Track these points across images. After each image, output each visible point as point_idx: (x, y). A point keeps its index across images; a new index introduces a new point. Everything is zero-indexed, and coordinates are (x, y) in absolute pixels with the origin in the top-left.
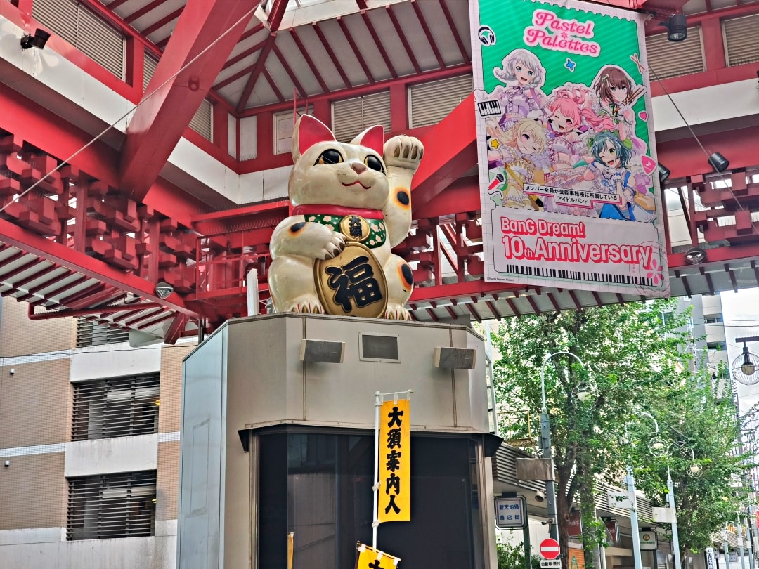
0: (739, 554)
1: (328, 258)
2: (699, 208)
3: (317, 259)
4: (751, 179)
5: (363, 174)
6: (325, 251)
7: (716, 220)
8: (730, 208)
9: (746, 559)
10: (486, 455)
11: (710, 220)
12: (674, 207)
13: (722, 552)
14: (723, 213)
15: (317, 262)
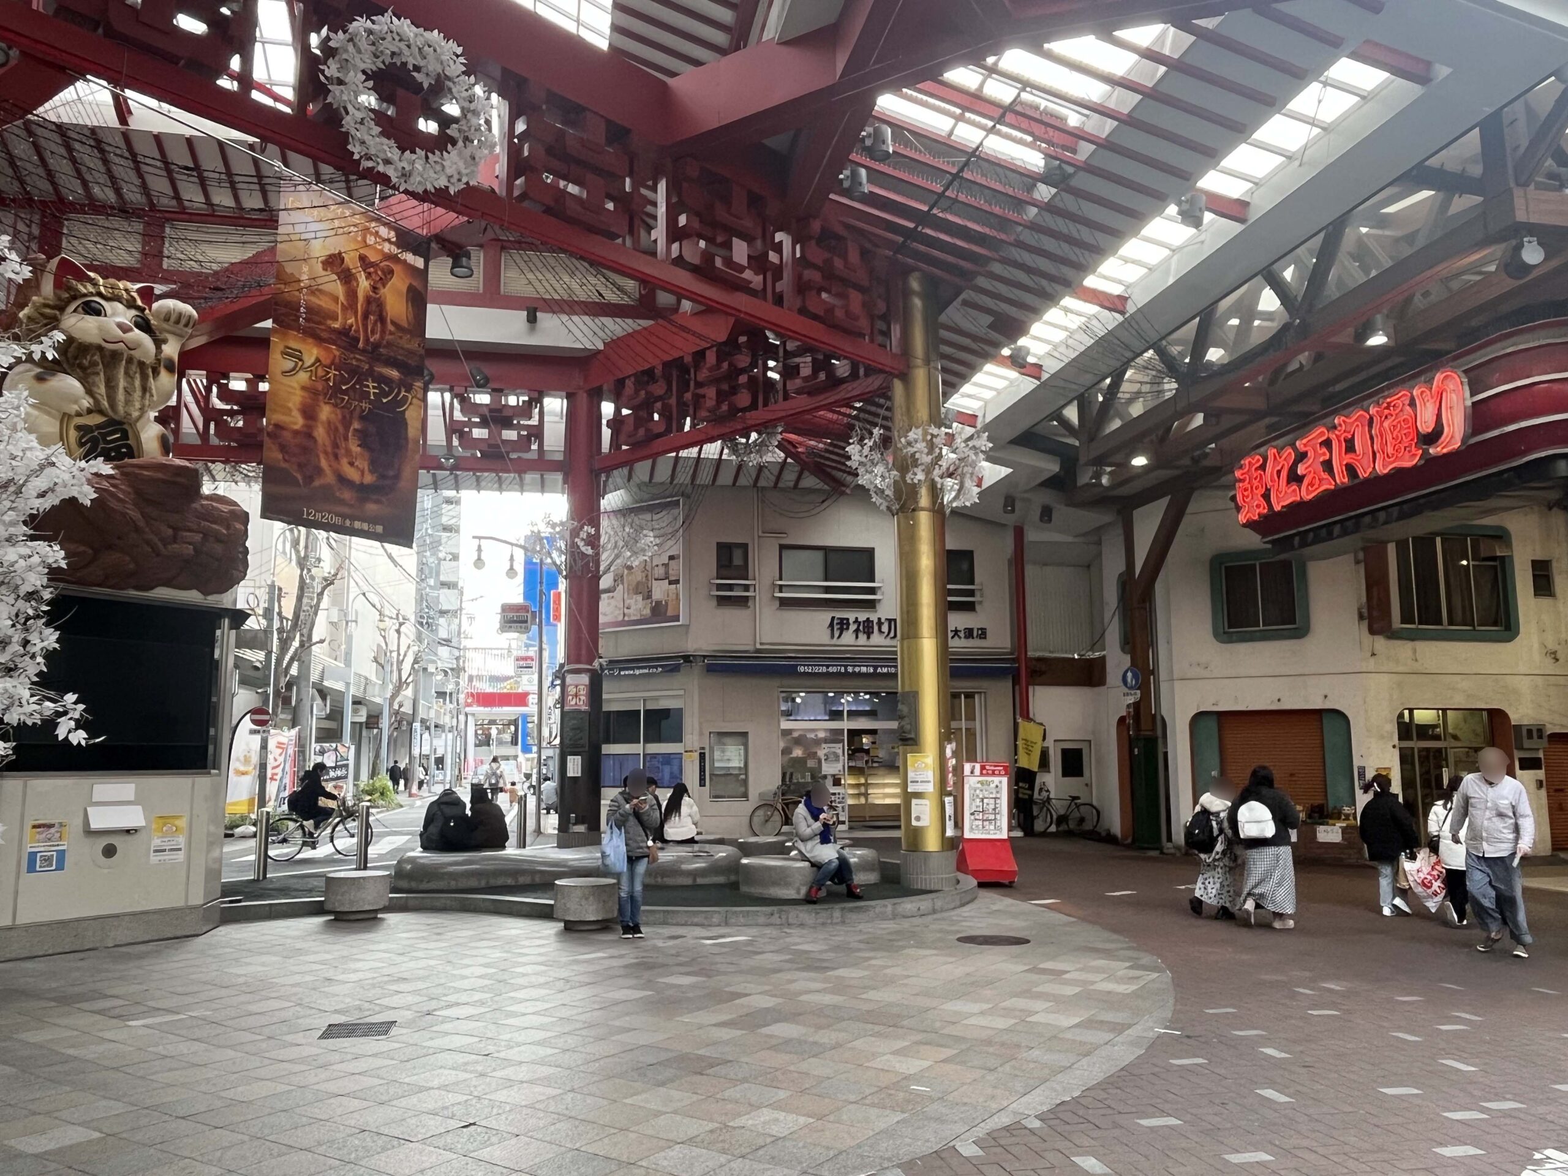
0: (444, 731)
1: (79, 415)
2: (458, 415)
3: (65, 414)
4: (507, 400)
5: (129, 335)
6: (76, 407)
7: (471, 431)
8: (484, 424)
9: (450, 736)
10: (231, 628)
11: (467, 429)
12: (435, 408)
13: (428, 728)
14: (477, 425)
15: (65, 418)
